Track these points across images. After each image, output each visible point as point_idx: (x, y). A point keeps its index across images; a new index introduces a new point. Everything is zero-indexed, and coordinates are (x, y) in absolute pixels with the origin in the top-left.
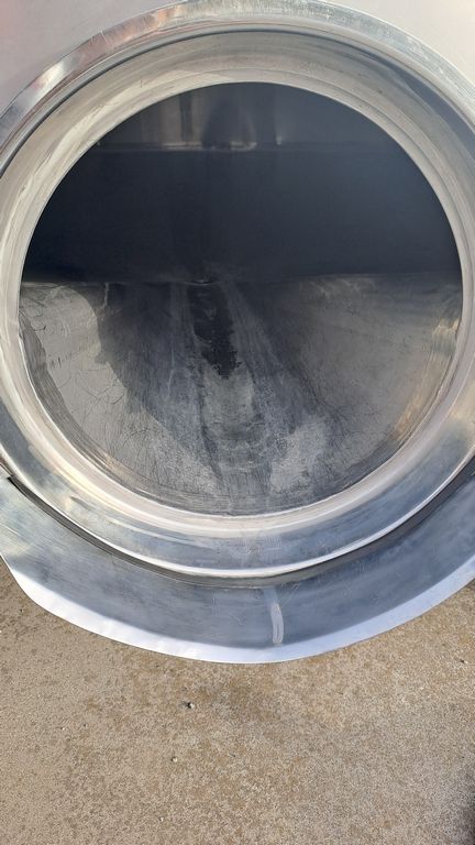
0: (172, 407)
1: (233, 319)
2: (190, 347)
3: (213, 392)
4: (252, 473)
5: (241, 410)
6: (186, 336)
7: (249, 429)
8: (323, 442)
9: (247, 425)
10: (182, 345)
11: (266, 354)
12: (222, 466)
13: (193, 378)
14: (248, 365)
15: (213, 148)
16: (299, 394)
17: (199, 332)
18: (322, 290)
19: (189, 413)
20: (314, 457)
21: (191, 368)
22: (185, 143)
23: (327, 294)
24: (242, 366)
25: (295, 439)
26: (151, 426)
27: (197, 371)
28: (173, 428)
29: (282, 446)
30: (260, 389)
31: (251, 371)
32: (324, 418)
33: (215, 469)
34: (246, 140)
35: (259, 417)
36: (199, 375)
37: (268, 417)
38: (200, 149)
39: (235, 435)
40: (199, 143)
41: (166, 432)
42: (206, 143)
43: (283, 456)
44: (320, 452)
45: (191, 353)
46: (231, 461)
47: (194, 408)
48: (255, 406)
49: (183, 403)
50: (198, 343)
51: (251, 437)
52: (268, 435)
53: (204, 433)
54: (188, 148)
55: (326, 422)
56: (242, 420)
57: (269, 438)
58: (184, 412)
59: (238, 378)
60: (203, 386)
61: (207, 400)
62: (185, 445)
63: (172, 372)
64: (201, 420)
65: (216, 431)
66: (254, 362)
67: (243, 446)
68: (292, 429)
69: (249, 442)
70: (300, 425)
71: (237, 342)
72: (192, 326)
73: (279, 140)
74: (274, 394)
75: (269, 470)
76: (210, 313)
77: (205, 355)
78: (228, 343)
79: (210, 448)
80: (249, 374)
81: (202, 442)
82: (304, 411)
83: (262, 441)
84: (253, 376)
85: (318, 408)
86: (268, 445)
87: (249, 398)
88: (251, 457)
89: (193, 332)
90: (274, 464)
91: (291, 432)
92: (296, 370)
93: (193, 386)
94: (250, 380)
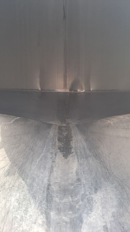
0: (36, 173)
1: (73, 136)
2: (54, 145)
3: (59, 165)
4: (71, 223)
5: (70, 175)
6: (54, 141)
7: (72, 187)
8: (115, 203)
9: (72, 184)
10: (51, 144)
11: (84, 149)
12: (53, 214)
13: (51, 158)
14: (76, 153)
15: (72, 92)
16: (99, 169)
17: (59, 140)
18: (109, 121)
19: (43, 176)
20: (111, 214)
21: (52, 153)
22: (65, 90)
23: (112, 123)
24: (74, 154)
25: (98, 197)
26: (17, 184)
27: (54, 155)
28: (31, 186)
29: (90, 201)
30: (81, 165)
31: (77, 156)
32: (114, 185)
33: (48, 217)
34: (82, 89)
35: (79, 180)
36: (54, 156)
37: (83, 181)
38: (68, 92)
39: (65, 191)
40: (69, 90)
41: (26, 188)
42: (70, 90)
43: (91, 210)
44: (114, 210)
45: (54, 148)
46: (59, 211)
47: (47, 173)
48: (77, 174)
49: (42, 170)
50: (58, 144)
51: (73, 193)
52: (83, 192)
53: (48, 189)
54: (65, 91)
55: (116, 188)
56: (70, 182)
57: (83, 195)
58: (41, 175)
59: (71, 159)
60: (55, 162)
61: (55, 169)
62: (34, 197)
63: (42, 155)
64: (49, 180)
65: (54, 188)
66: (79, 152)
67: (68, 199)
68: (96, 190)
69: (72, 197)
70: (100, 187)
71: (73, 144)
72: (57, 138)
73: (91, 89)
74: (87, 168)
75: (81, 221)
76: (65, 134)
77: (59, 148)
78: (70, 144)
79: (49, 199)
80: (76, 157)
81: (45, 195)
82: (102, 180)
83: (79, 197)
84: (78, 158)
85: (111, 178)
86: (82, 200)
87: (75, 169)
88: (72, 208)
89: (57, 139)
90: (84, 215)
91: (96, 192)
92: (97, 156)
93: (50, 161)
94: (76, 160)
